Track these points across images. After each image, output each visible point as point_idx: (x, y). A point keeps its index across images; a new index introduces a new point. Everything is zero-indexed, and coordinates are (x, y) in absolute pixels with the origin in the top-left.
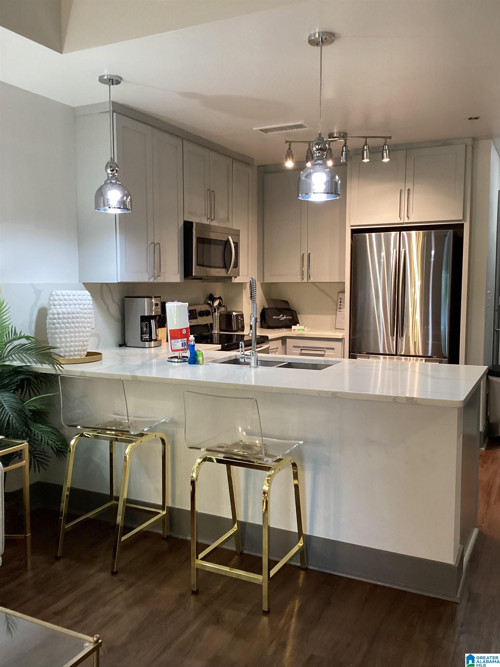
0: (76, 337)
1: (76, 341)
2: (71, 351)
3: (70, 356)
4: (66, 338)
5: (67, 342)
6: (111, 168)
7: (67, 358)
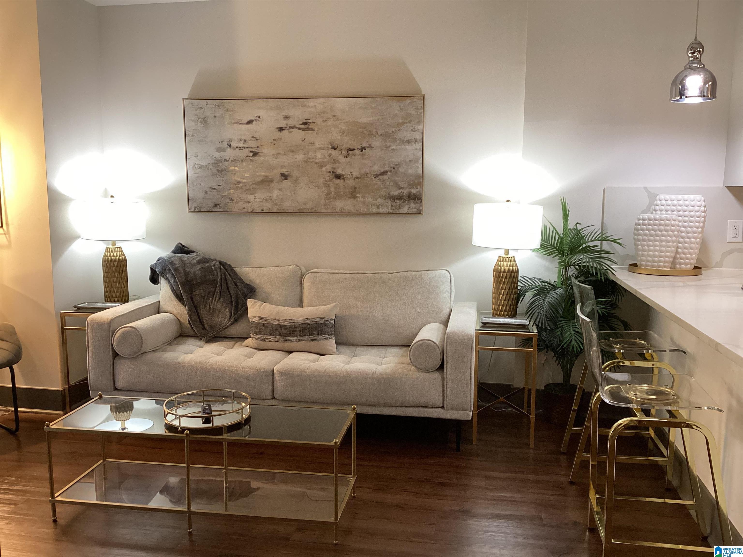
0: (662, 246)
1: (661, 251)
2: (654, 261)
3: (653, 266)
4: (649, 246)
5: (650, 251)
6: (691, 51)
7: (649, 268)
